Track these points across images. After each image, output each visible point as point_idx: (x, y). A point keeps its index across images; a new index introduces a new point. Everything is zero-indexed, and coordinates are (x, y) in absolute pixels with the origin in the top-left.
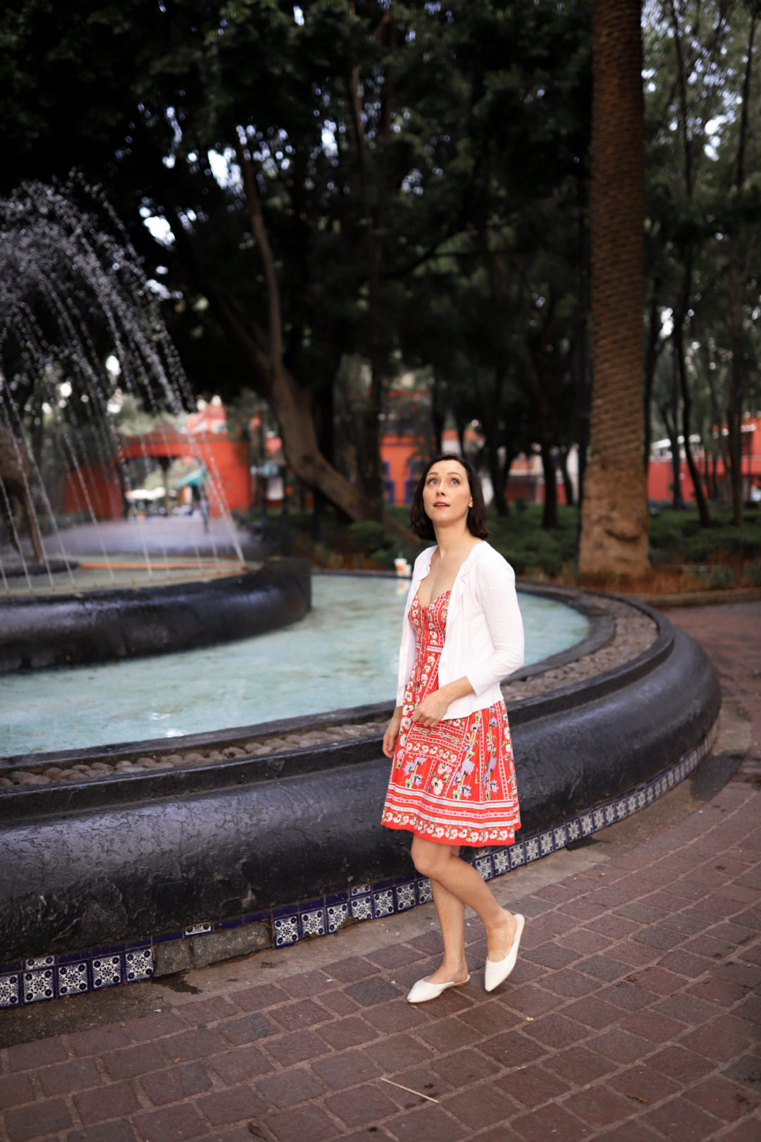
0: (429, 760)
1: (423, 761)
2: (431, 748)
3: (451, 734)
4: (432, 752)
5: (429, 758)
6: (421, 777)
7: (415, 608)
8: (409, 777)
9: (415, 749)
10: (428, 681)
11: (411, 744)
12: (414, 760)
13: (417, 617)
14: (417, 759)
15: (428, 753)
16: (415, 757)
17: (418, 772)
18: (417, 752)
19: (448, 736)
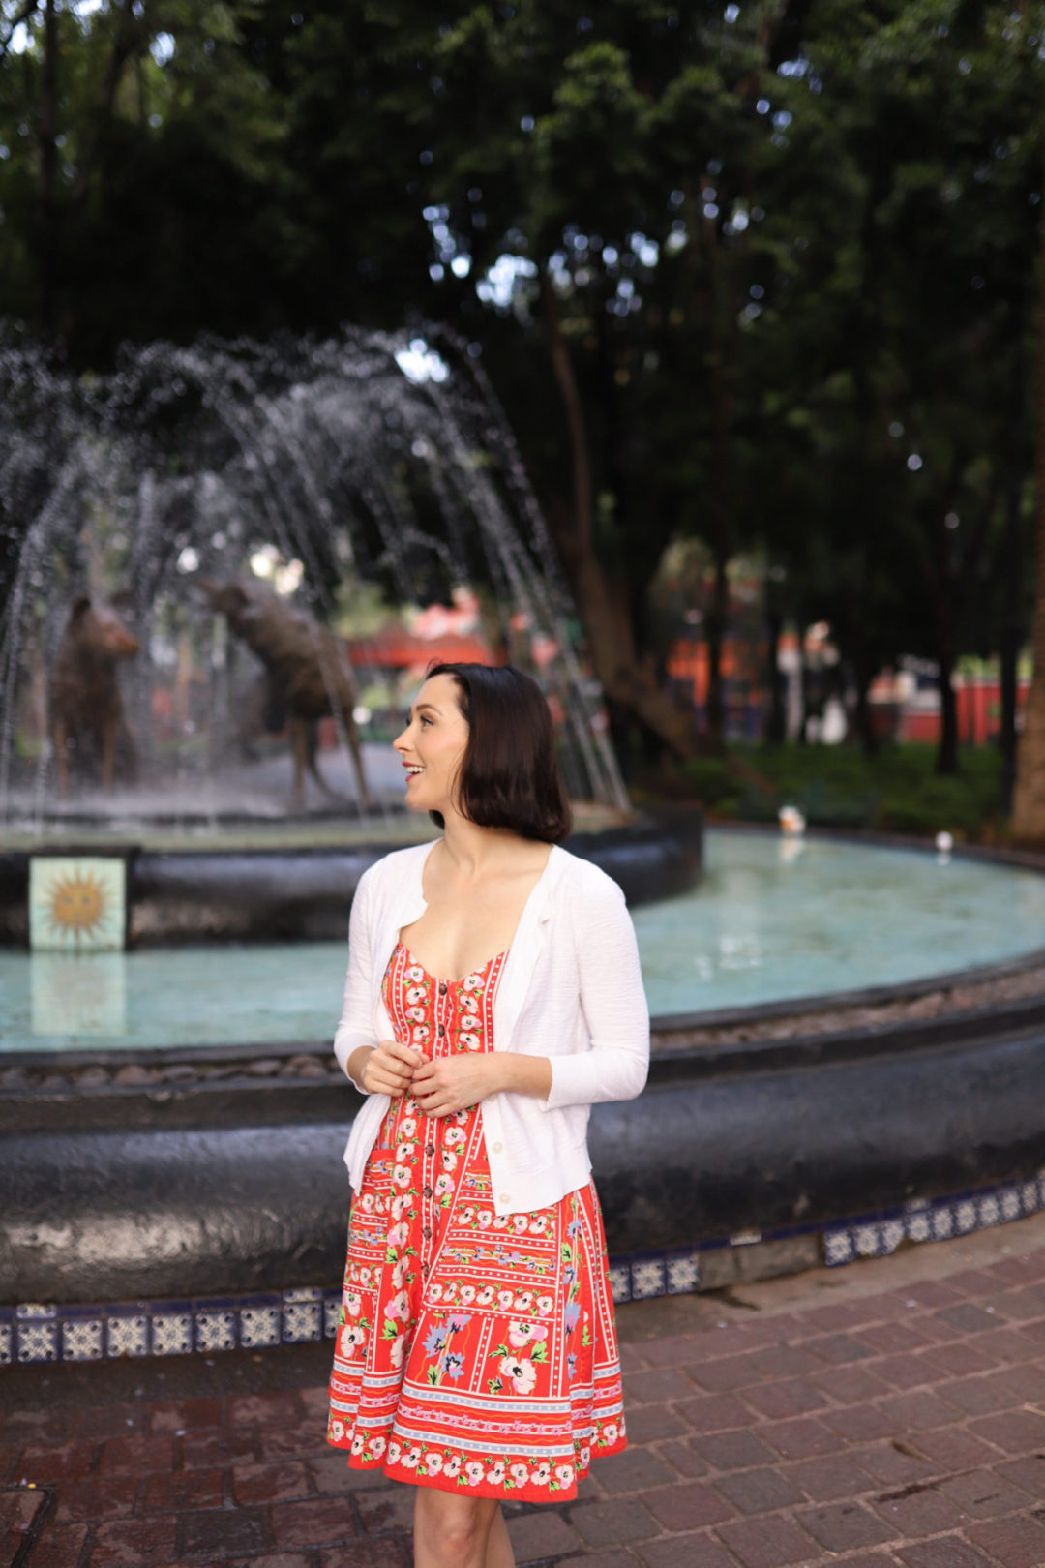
0: (477, 1319)
1: (463, 1321)
2: (480, 1290)
3: (525, 1253)
4: (482, 1300)
5: (477, 1313)
6: (460, 1358)
7: (414, 985)
8: (434, 1361)
9: (448, 1297)
10: (467, 1144)
11: (439, 1287)
12: (444, 1321)
13: (421, 1004)
14: (452, 1319)
15: (474, 1304)
16: (446, 1314)
17: (455, 1348)
18: (451, 1303)
19: (517, 1259)
